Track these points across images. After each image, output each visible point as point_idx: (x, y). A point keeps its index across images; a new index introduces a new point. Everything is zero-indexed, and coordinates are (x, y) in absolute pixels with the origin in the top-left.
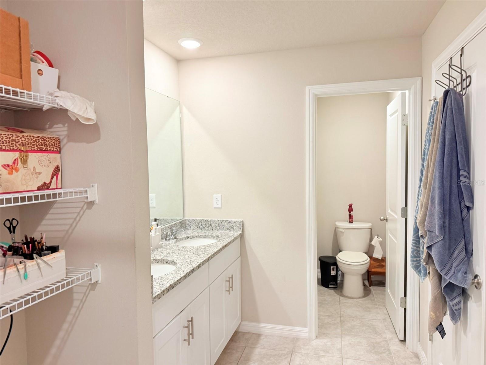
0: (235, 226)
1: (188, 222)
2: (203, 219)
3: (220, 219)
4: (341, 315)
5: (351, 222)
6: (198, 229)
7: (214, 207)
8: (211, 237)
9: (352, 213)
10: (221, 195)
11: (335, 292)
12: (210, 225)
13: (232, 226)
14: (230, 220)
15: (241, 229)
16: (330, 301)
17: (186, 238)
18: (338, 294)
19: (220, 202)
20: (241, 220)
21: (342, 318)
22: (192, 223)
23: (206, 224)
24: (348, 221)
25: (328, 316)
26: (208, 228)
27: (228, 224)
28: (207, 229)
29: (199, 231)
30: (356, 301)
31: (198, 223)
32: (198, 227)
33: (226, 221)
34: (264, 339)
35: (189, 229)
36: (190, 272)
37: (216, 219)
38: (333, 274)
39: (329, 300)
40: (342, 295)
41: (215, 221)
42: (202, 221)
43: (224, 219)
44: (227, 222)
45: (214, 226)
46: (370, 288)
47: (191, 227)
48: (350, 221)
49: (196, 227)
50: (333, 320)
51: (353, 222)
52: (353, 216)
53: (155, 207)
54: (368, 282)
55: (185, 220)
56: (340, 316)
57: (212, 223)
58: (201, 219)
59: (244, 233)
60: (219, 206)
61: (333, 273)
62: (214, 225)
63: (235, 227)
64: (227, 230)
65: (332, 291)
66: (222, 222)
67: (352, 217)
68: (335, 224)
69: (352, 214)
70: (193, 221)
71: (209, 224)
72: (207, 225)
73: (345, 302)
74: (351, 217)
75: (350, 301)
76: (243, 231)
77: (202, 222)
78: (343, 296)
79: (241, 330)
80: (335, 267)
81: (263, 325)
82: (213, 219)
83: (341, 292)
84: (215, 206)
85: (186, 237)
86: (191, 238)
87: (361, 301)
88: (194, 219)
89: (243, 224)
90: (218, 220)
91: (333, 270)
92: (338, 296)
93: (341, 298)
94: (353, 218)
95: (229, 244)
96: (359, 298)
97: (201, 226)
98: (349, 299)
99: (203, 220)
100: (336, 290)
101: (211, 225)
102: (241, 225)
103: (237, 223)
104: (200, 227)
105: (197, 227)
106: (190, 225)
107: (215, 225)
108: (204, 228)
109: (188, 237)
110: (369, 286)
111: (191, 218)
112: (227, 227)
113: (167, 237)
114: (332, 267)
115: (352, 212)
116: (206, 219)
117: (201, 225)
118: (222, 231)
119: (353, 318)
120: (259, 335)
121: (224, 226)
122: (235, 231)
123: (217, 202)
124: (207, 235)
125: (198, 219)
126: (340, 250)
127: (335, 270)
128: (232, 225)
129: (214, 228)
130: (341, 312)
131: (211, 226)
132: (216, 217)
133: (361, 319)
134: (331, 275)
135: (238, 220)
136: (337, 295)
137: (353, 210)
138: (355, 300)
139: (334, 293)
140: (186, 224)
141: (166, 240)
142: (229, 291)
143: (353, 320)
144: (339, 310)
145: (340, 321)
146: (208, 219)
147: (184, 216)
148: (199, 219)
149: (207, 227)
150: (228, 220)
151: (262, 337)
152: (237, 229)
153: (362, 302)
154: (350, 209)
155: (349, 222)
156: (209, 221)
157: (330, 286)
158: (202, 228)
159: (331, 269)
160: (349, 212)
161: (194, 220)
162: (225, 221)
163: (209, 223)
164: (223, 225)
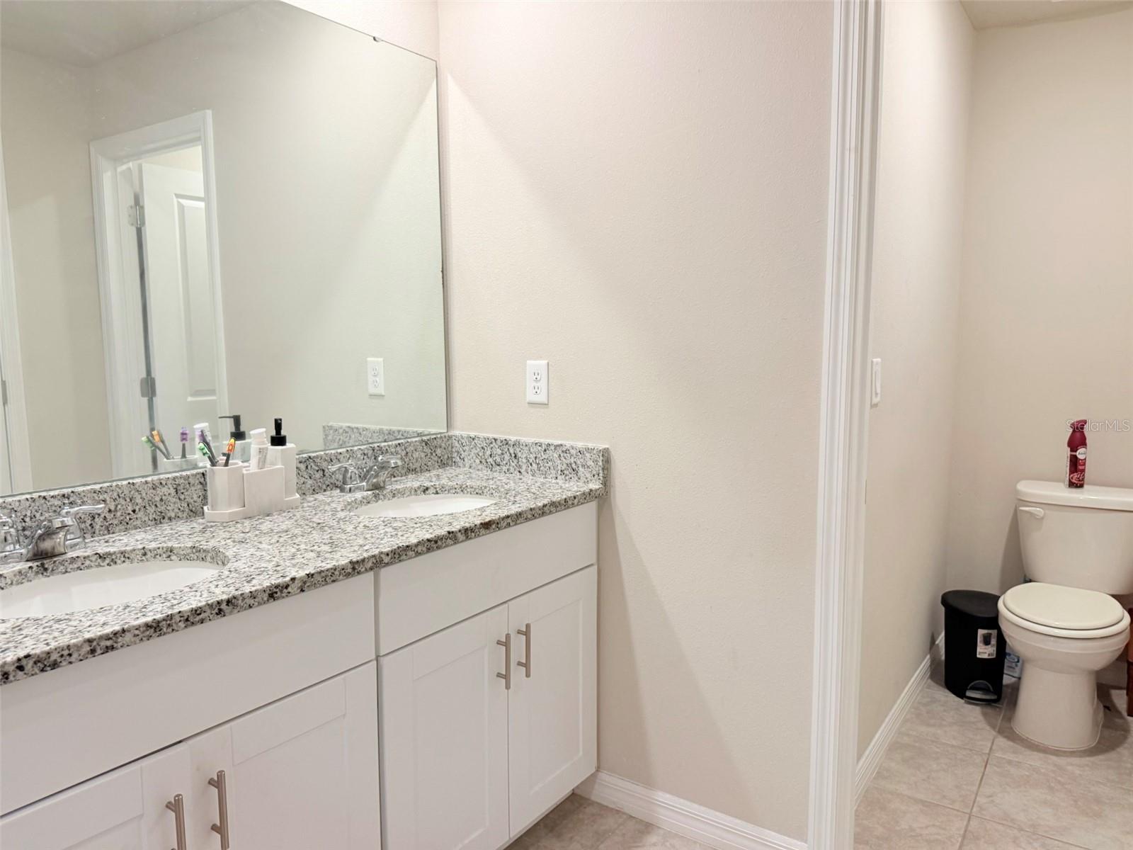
0: (583, 466)
1: (457, 444)
2: (496, 436)
3: (542, 441)
4: (975, 809)
5: (1076, 484)
6: (484, 468)
7: (527, 400)
8: (495, 495)
9: (1080, 454)
10: (546, 362)
11: (985, 715)
12: (513, 455)
13: (574, 466)
14: (568, 444)
15: (598, 475)
16: (953, 746)
17: (419, 492)
18: (993, 727)
19: (543, 384)
20: (603, 446)
21: (974, 823)
22: (467, 448)
23: (503, 454)
24: (1064, 482)
25: (923, 802)
26: (507, 467)
27: (562, 458)
28: (505, 468)
29: (486, 472)
30: (1055, 765)
31: (482, 448)
32: (483, 461)
33: (556, 446)
34: (654, 845)
35: (461, 464)
36: (197, 612)
37: (530, 440)
38: (986, 656)
39: (954, 743)
40: (1007, 731)
41: (526, 445)
42: (494, 444)
43: (550, 441)
44: (560, 452)
45: (524, 461)
46: (1126, 722)
47: (466, 460)
48: (1074, 481)
49: (478, 461)
50: (934, 825)
51: (1085, 486)
52: (1084, 464)
53: (381, 396)
54: (1125, 697)
55: (450, 437)
56: (968, 811)
57: (518, 450)
58: (491, 436)
59: (612, 489)
60: (542, 398)
61: (984, 651)
62: (525, 456)
63: (580, 468)
64: (559, 477)
65: (974, 712)
66: (545, 450)
67: (1080, 468)
68: (1017, 492)
69: (1080, 457)
70: (471, 442)
71: (510, 454)
72: (507, 457)
73: (1010, 762)
74: (1076, 465)
75: (1034, 760)
76: (606, 482)
77: (492, 445)
78: (1008, 738)
79: (598, 796)
80: (994, 632)
81: (662, 797)
82: (524, 439)
83: (1009, 718)
84: (531, 397)
85: (419, 488)
86: (437, 493)
87: (1075, 766)
88: (472, 434)
89: (606, 459)
90: (536, 444)
91: (987, 641)
92: (989, 733)
93: (1002, 741)
94: (1083, 471)
95: (509, 520)
96: (1072, 753)
97: (490, 460)
98: (1028, 752)
99: (495, 440)
100: (989, 710)
101: (515, 456)
102: (600, 463)
103: (588, 455)
104: (487, 462)
105: (481, 462)
106: (462, 452)
107: (526, 458)
108: (499, 465)
109: (427, 489)
110: (1125, 714)
111: (465, 434)
112: (559, 468)
113: (345, 483)
114: (981, 632)
115: (1081, 450)
116: (503, 437)
117: (491, 455)
118: (546, 478)
119: (1021, 830)
120: (646, 827)
121: (550, 464)
122: (583, 479)
123: (536, 385)
124: (486, 487)
125: (482, 435)
126: (1025, 576)
127: (994, 641)
128: (572, 460)
129: (524, 467)
130: (978, 799)
131: (515, 461)
132: (529, 433)
133: (1048, 841)
134: (978, 656)
135: (590, 445)
136: (988, 728)
137: (1087, 441)
138: (1054, 758)
139: (981, 717)
140: (454, 450)
141: (342, 490)
142: (506, 677)
143: (1015, 840)
144: (975, 788)
145: (962, 832)
146: (507, 437)
147: (449, 425)
148: (486, 435)
149: (504, 462)
150: (562, 445)
151: (653, 839)
152: (588, 475)
153: (1078, 772)
154: (1077, 439)
155: (1067, 483)
156: (510, 446)
157: (969, 694)
158: (493, 463)
159: (979, 639)
160: (1071, 451)
161: (473, 439)
162: (553, 448)
163: (512, 451)
164: (548, 460)
